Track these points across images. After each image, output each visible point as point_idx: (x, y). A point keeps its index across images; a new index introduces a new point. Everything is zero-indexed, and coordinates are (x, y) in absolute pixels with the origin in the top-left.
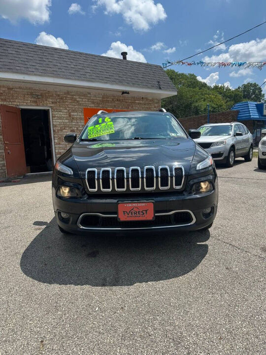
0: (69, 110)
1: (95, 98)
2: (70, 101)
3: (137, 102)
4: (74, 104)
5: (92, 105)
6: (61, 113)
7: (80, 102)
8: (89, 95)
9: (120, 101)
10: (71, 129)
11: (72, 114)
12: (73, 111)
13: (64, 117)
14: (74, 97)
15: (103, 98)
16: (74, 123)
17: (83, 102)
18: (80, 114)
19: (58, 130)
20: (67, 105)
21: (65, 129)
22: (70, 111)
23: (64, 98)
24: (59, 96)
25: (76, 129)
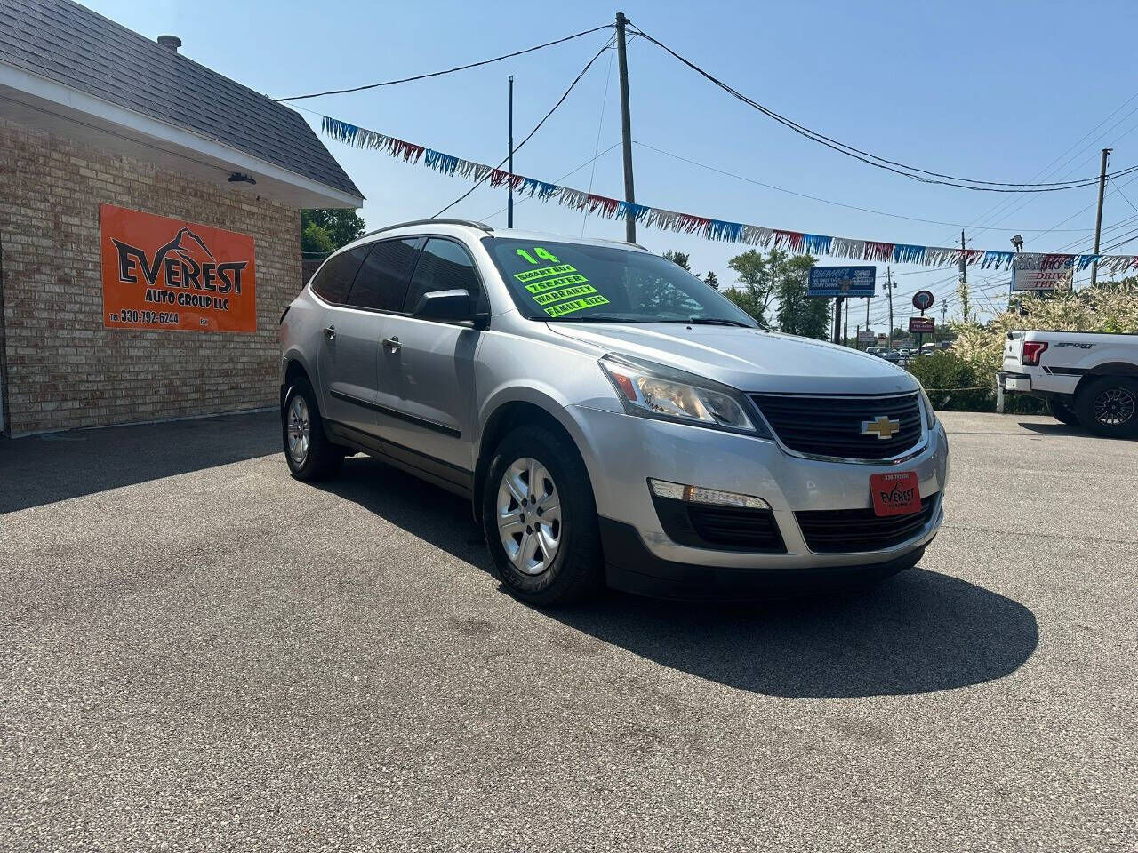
0: (53, 205)
1: (134, 177)
2: (60, 173)
3: (245, 207)
4: (70, 185)
5: (125, 198)
6: (30, 212)
7: (91, 183)
8: (117, 164)
9: (202, 197)
10: (61, 273)
11: (64, 219)
12: (69, 211)
13: (37, 228)
14: (73, 161)
15: (157, 178)
16: (69, 254)
17: (98, 184)
18: (90, 224)
19: (17, 273)
20: (50, 186)
21: (38, 271)
22: (59, 208)
23: (41, 160)
24: (23, 149)
25: (74, 273)
